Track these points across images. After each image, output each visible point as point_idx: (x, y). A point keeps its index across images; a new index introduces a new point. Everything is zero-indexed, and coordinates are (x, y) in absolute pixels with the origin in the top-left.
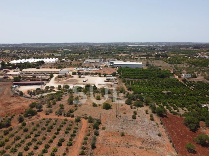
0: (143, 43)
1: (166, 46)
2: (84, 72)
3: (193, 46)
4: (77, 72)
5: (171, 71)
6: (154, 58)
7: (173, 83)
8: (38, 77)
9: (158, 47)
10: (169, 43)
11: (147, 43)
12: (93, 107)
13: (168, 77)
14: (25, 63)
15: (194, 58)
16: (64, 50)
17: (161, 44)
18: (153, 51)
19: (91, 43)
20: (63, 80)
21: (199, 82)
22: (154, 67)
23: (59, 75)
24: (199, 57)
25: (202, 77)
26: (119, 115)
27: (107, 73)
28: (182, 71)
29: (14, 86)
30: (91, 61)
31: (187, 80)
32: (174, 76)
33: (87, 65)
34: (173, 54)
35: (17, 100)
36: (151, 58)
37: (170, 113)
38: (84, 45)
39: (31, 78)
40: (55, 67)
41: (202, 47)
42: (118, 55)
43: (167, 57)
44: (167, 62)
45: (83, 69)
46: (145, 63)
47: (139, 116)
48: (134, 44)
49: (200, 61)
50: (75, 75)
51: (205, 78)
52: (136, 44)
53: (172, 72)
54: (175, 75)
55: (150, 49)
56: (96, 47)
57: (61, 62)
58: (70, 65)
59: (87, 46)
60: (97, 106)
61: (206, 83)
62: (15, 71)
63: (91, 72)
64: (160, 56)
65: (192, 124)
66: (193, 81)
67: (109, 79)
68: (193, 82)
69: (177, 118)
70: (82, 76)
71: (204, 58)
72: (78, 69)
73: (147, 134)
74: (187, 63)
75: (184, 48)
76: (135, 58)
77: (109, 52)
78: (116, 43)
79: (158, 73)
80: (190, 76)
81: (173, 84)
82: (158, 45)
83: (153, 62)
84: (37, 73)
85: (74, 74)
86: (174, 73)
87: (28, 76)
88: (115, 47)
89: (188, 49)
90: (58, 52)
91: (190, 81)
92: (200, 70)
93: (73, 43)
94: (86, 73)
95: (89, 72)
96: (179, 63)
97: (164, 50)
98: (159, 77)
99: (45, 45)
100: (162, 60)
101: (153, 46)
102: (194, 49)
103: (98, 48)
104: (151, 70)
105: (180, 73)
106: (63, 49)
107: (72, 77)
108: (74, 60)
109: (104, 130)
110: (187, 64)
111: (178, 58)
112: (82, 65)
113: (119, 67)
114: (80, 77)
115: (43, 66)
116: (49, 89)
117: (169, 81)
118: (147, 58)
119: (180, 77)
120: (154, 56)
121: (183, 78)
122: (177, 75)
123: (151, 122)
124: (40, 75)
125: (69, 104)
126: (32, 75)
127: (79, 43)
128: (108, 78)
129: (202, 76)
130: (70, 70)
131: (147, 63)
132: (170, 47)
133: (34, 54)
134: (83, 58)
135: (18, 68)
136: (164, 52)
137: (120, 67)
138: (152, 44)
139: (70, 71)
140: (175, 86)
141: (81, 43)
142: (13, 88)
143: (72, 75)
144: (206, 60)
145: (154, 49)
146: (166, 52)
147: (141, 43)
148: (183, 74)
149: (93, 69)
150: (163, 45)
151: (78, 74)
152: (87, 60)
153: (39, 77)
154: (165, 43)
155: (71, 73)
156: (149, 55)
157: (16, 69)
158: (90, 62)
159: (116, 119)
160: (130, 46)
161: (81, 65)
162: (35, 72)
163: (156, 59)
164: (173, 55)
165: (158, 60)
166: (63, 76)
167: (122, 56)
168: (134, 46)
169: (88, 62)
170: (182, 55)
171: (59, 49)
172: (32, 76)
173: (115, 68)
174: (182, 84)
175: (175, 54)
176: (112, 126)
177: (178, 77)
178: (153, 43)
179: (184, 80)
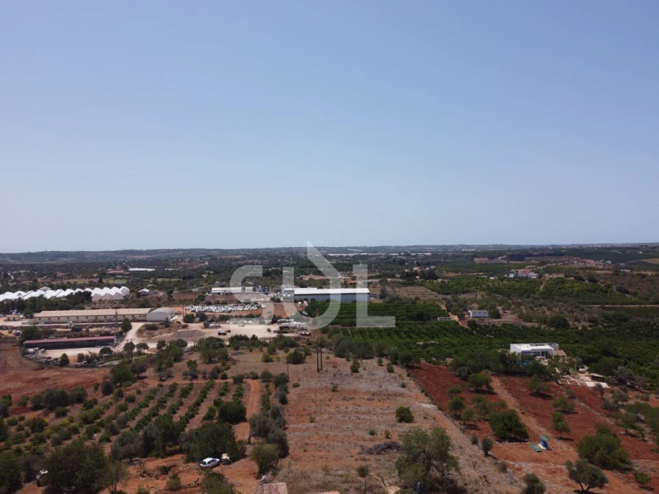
0: (371, 248)
1: (435, 255)
2: (217, 315)
3: (507, 253)
4: (197, 316)
5: (441, 306)
6: (401, 280)
7: (445, 329)
8: (87, 331)
9: (413, 256)
10: (445, 248)
11: (382, 247)
12: (264, 363)
13: (434, 318)
14: (33, 299)
15: (502, 280)
16: (131, 269)
17: (421, 249)
18: (400, 266)
19: (211, 250)
20: (161, 334)
21: (505, 325)
22: (400, 300)
23: (147, 323)
24: (514, 277)
25: (513, 317)
26: (324, 370)
27: (280, 315)
28: (469, 305)
29: (31, 350)
30: (227, 292)
31: (477, 323)
32: (449, 316)
33: (221, 299)
34: (453, 272)
35: (59, 373)
36: (391, 282)
37: (427, 364)
38: (191, 255)
39: (68, 332)
40: (127, 308)
41: (530, 255)
42: (301, 279)
43: (436, 279)
44: (434, 291)
45: (213, 308)
46: (378, 292)
47: (365, 369)
48: (345, 250)
49: (517, 285)
50: (192, 322)
51: (520, 317)
52: (352, 252)
53: (444, 308)
54: (450, 314)
55: (390, 263)
56: (231, 260)
57: (139, 295)
58: (170, 302)
59: (201, 258)
60: (272, 361)
61: (520, 327)
62: (11, 319)
63: (233, 314)
64: (418, 277)
65: (463, 367)
66: (491, 324)
67: (287, 327)
68: (493, 326)
69: (440, 369)
70: (211, 325)
71: (527, 278)
72: (197, 308)
73: (381, 387)
74: (484, 290)
75: (485, 260)
76: (349, 283)
77: (273, 271)
78: (290, 248)
79: (408, 312)
80: (487, 315)
81: (444, 332)
82: (413, 252)
83: (397, 289)
84: (82, 322)
85: (189, 319)
86: (449, 311)
87: (58, 330)
88: (289, 259)
89: (493, 261)
90: (114, 275)
91: (485, 326)
92: (510, 301)
93: (155, 251)
94: (220, 316)
95: (230, 314)
96: (464, 292)
97: (429, 264)
98: (411, 318)
99: (61, 259)
100: (422, 285)
101: (400, 255)
102: (511, 262)
103: (239, 262)
104: (392, 304)
105: (462, 310)
106: (126, 268)
107: (185, 327)
108: (174, 292)
109: (297, 388)
110: (484, 293)
111: (464, 281)
112: (206, 300)
113: (309, 300)
114: (206, 326)
115: (93, 306)
116: (135, 350)
117: (436, 327)
118: (380, 282)
119: (461, 317)
120: (400, 278)
121: (470, 319)
122: (456, 315)
123: (388, 374)
124: (92, 327)
125: (207, 364)
126: (67, 327)
127: (175, 250)
128: (283, 324)
129: (514, 313)
130: (175, 311)
131: (382, 291)
132: (447, 257)
133: (36, 281)
134: (202, 286)
135: (17, 312)
136: (427, 269)
137: (313, 300)
138: (396, 249)
139: (176, 314)
140: (449, 335)
141: (179, 250)
142: (28, 353)
143: (183, 323)
144: (531, 282)
145: (402, 262)
146: (433, 267)
147: (365, 249)
148: (469, 311)
149: (240, 308)
150: (427, 252)
151: (200, 321)
152: (215, 290)
153: (90, 330)
154: (433, 246)
155: (179, 318)
156: (386, 275)
157: (11, 313)
158: (227, 294)
159: (318, 374)
160: (332, 257)
161: (203, 300)
162: (75, 319)
163: (405, 285)
164: (451, 275)
165: (412, 284)
166: (161, 326)
167: (311, 279)
168: (345, 255)
169: (219, 293)
170: (475, 274)
171: (114, 268)
172: (70, 330)
173: (300, 303)
174: (467, 330)
175: (457, 272)
176: (312, 383)
177: (459, 317)
178: (400, 247)
179: (472, 324)
